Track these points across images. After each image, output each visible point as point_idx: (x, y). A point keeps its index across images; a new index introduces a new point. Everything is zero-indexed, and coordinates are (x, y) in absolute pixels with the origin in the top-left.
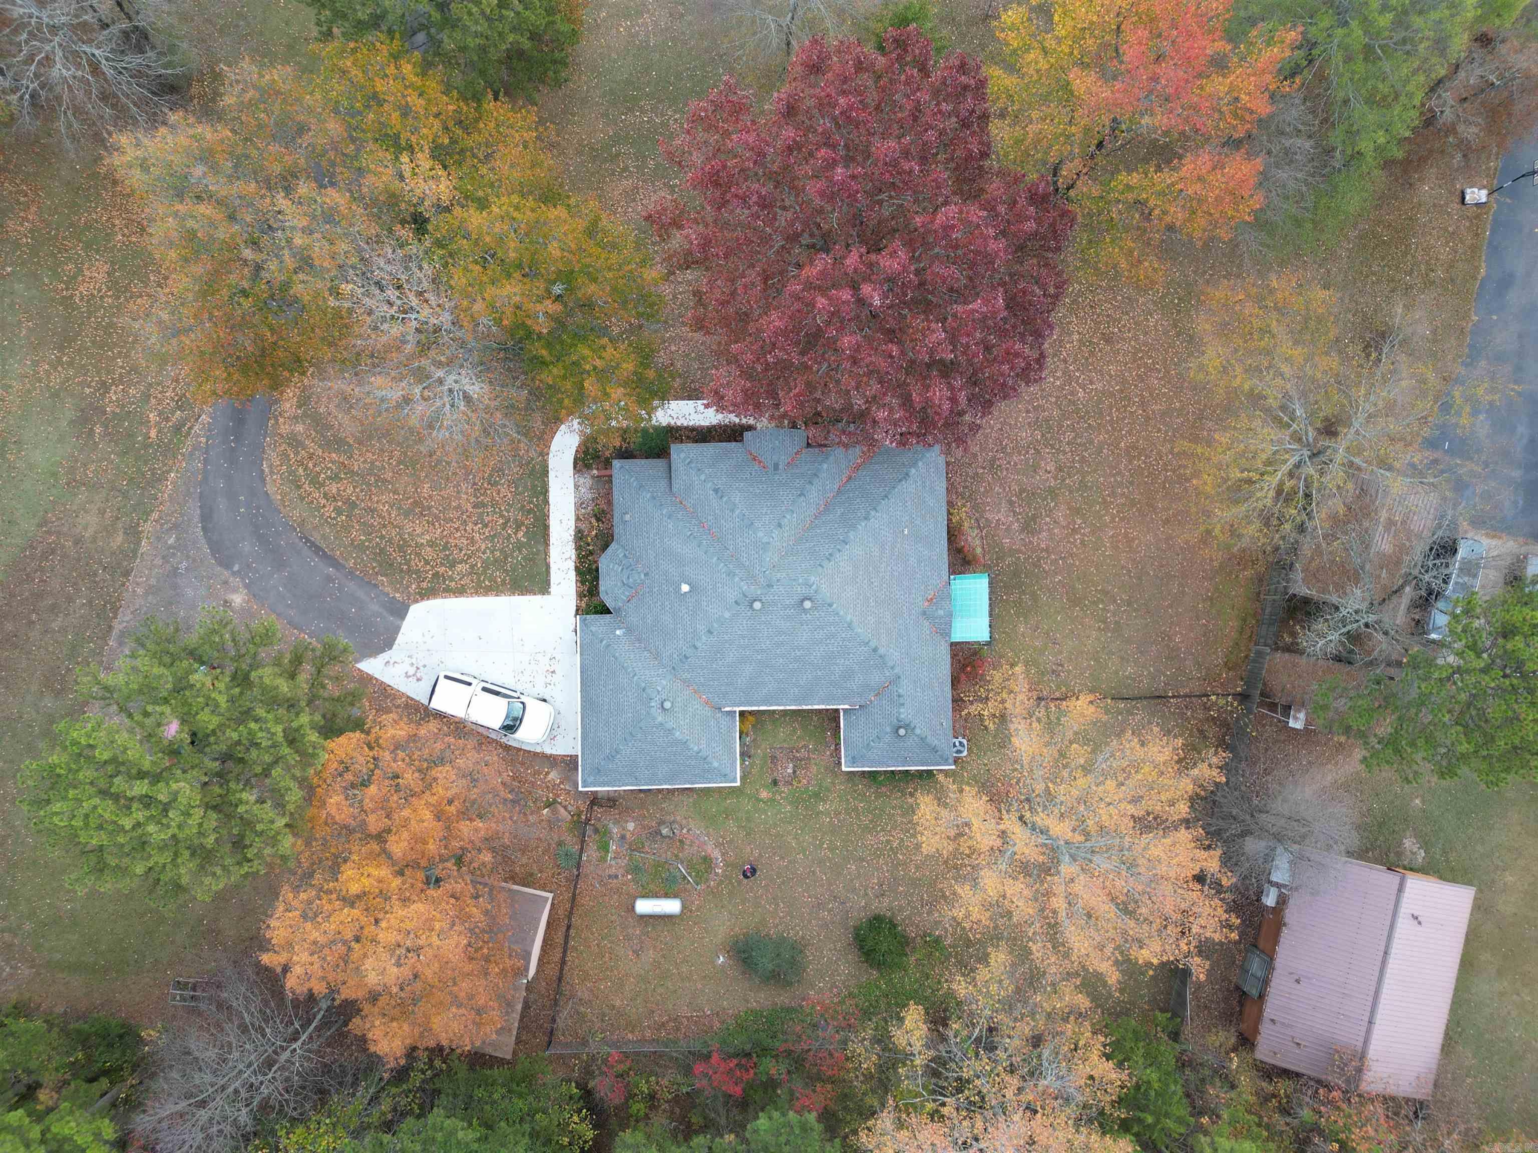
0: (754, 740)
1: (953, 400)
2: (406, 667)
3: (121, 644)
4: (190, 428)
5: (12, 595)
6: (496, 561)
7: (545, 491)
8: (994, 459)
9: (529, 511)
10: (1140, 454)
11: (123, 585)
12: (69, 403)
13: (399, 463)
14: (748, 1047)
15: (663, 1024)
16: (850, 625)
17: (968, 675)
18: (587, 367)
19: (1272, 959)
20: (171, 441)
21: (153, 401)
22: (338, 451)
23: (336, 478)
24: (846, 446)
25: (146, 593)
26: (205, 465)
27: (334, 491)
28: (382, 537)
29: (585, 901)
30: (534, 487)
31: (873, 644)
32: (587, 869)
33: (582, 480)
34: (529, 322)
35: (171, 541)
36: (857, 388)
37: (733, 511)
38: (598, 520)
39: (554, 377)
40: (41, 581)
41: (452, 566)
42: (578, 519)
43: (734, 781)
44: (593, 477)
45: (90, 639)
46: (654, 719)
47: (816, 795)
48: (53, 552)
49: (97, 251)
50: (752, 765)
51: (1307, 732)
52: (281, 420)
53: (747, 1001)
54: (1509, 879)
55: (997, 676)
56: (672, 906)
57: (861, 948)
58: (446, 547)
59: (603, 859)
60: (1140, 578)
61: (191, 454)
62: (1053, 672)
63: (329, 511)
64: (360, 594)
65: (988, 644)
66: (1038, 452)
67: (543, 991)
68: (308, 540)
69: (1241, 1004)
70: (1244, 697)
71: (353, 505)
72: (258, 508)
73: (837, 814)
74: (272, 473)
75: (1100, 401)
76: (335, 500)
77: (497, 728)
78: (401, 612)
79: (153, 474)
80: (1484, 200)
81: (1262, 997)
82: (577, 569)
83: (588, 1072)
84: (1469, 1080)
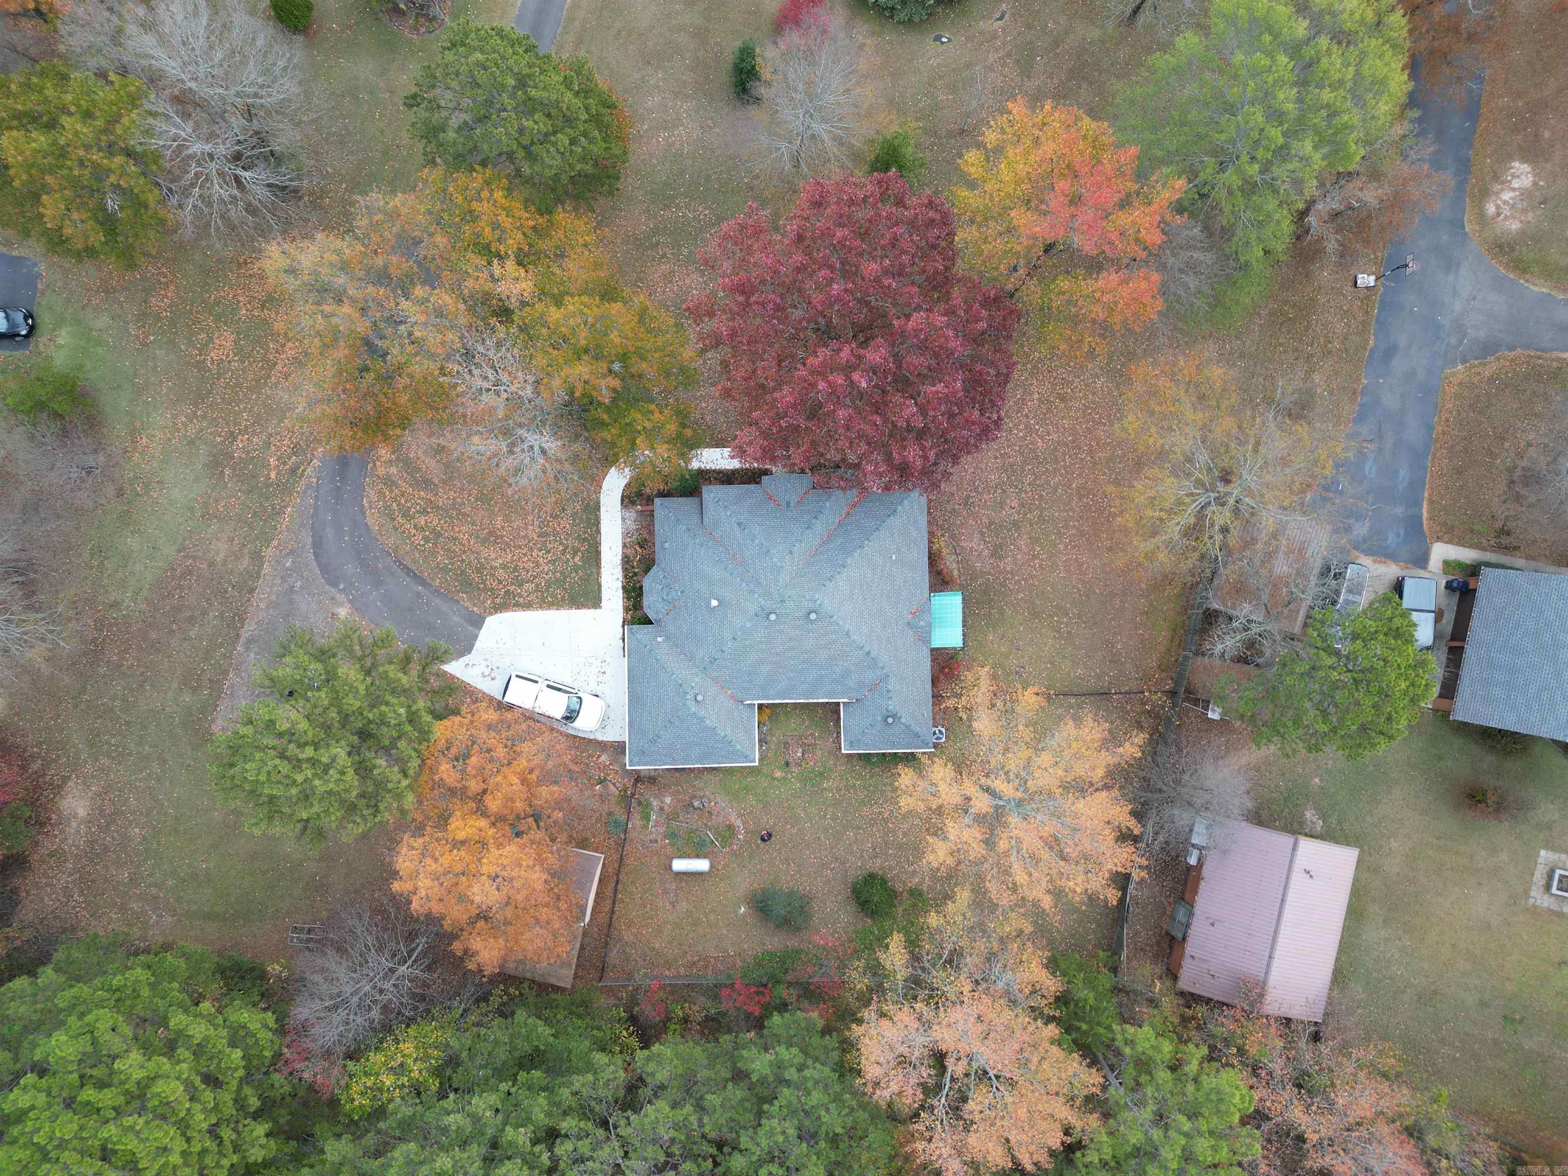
0: (770, 729)
1: (925, 457)
2: (483, 669)
3: (247, 649)
4: (304, 470)
5: (156, 609)
6: (557, 580)
7: (597, 522)
8: (968, 497)
9: (585, 540)
10: (1088, 494)
11: (249, 600)
12: (203, 449)
13: (476, 500)
14: (764, 980)
15: (695, 963)
16: (847, 634)
17: (946, 675)
18: (639, 428)
19: (1192, 907)
20: (288, 480)
21: (273, 448)
22: (425, 489)
23: (424, 512)
24: (844, 489)
25: (268, 608)
26: (316, 501)
27: (423, 523)
28: (463, 561)
29: (630, 861)
30: (588, 519)
31: (867, 649)
32: (633, 834)
33: (628, 514)
34: (595, 394)
35: (288, 564)
36: (851, 448)
37: (753, 540)
38: (641, 547)
39: (613, 436)
40: (181, 597)
41: (521, 585)
42: (624, 546)
43: (754, 761)
44: (637, 512)
45: (221, 645)
46: (689, 709)
47: (821, 774)
48: (190, 573)
49: (225, 323)
50: (768, 749)
51: (1223, 723)
52: (378, 463)
53: (764, 944)
54: (1394, 844)
55: (969, 676)
56: (702, 865)
57: (858, 898)
58: (515, 569)
59: (645, 827)
60: (1088, 596)
61: (305, 492)
62: (1017, 673)
63: (418, 539)
64: (444, 607)
65: (962, 649)
66: (1004, 491)
67: (596, 936)
68: (401, 564)
69: (1171, 947)
70: (1173, 694)
71: (439, 535)
72: (359, 537)
73: (839, 790)
74: (371, 508)
75: (1055, 449)
76: (424, 531)
77: (559, 717)
78: (478, 622)
79: (273, 509)
80: (1372, 284)
81: (1184, 939)
82: (624, 588)
83: (633, 1001)
84: (1359, 1011)
